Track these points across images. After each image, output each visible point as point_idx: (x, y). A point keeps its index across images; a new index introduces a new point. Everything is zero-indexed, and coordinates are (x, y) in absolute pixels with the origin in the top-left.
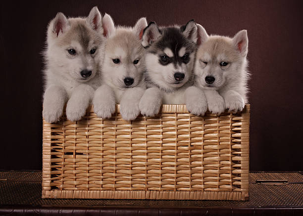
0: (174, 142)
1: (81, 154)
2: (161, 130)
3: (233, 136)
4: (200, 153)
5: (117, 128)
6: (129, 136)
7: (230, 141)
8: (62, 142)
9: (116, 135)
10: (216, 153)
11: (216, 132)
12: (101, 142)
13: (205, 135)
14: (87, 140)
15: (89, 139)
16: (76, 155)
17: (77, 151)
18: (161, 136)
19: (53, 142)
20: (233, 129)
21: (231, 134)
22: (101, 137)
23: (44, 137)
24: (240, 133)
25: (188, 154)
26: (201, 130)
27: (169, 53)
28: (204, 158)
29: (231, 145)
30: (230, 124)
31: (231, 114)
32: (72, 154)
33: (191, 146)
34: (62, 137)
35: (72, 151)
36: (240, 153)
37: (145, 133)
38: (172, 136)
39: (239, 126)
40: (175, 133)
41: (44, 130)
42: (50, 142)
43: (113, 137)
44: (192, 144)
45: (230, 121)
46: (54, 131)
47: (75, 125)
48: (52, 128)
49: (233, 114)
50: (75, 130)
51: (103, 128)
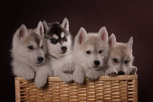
0: (93, 98)
2: (86, 91)
3: (128, 93)
5: (60, 91)
6: (67, 95)
7: (127, 96)
8: (27, 100)
9: (59, 95)
11: (118, 91)
12: (51, 99)
13: (112, 94)
14: (42, 98)
18: (85, 95)
19: (22, 100)
20: (128, 90)
21: (127, 93)
22: (50, 96)
23: (16, 97)
24: (132, 91)
26: (109, 90)
27: (56, 37)
29: (127, 99)
30: (126, 87)
31: (127, 81)
33: (104, 100)
34: (27, 97)
37: (76, 93)
38: (92, 94)
39: (132, 88)
40: (94, 92)
41: (16, 93)
42: (20, 100)
43: (57, 96)
44: (104, 99)
45: (126, 85)
46: (22, 93)
47: (35, 90)
48: (21, 92)
49: (128, 81)
50: (34, 93)
51: (51, 91)
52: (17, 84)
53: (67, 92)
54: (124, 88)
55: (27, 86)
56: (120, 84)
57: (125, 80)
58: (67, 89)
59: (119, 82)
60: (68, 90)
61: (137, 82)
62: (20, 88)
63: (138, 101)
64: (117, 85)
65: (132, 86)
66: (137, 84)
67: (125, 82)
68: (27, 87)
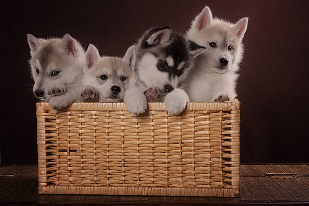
0: (165, 139)
1: (75, 151)
2: (152, 128)
3: (224, 133)
4: (191, 151)
5: (109, 126)
6: (121, 134)
7: (220, 138)
8: (56, 140)
9: (108, 133)
10: (207, 150)
11: (206, 129)
12: (94, 140)
13: (196, 133)
14: (80, 137)
15: (83, 137)
16: (70, 152)
17: (71, 149)
18: (152, 134)
19: (48, 139)
20: (223, 127)
21: (222, 132)
22: (94, 134)
23: (38, 135)
24: (230, 130)
25: (179, 151)
26: (191, 127)
28: (194, 155)
29: (222, 143)
30: (220, 122)
31: (221, 112)
32: (66, 151)
33: (182, 143)
34: (56, 135)
35: (66, 148)
36: (231, 150)
37: (137, 131)
38: (163, 133)
39: (230, 124)
40: (165, 130)
41: (38, 128)
42: (45, 139)
43: (105, 134)
44: (183, 141)
45: (220, 119)
46: (49, 129)
47: (69, 124)
48: (47, 126)
49: (223, 112)
50: (68, 129)
51: (95, 126)
52: (40, 114)
53: (121, 128)
54: (217, 124)
55: (57, 116)
56: (210, 116)
57: (218, 110)
58: (122, 123)
59: (209, 114)
60: (123, 126)
61: (239, 115)
62: (44, 119)
63: (240, 145)
64: (205, 119)
65: (231, 121)
67: (220, 114)
68: (56, 119)
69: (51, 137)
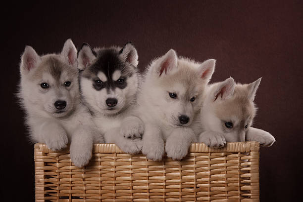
0: (178, 183)
1: (78, 198)
2: (164, 171)
3: (242, 176)
4: (206, 196)
5: (116, 169)
6: (129, 178)
7: (239, 182)
8: (56, 185)
9: (115, 177)
10: (224, 195)
11: (223, 172)
12: (100, 185)
13: (212, 176)
14: (84, 182)
15: (87, 182)
16: (72, 199)
17: (73, 195)
18: (164, 178)
19: (47, 185)
20: (241, 170)
21: (240, 175)
22: (99, 179)
23: (36, 180)
24: (249, 173)
25: (194, 196)
26: (207, 170)
28: (210, 200)
29: (240, 187)
30: (239, 164)
31: (239, 153)
32: (67, 198)
33: (197, 188)
34: (56, 180)
35: (68, 195)
36: (250, 194)
37: (147, 174)
38: (176, 177)
39: (248, 166)
40: (179, 174)
41: (36, 173)
42: (43, 185)
43: (112, 179)
44: (198, 186)
45: (238, 161)
46: (48, 173)
47: (71, 167)
48: (46, 171)
49: (241, 153)
50: (70, 173)
51: (101, 170)
52: (38, 157)
53: (130, 172)
54: (235, 167)
55: (57, 159)
56: (227, 158)
57: (236, 151)
58: (130, 166)
59: (226, 156)
60: (132, 169)
61: (258, 157)
62: (43, 163)
64: (222, 161)
65: (250, 163)
66: (258, 160)
67: (237, 155)
68: (56, 163)
69: (50, 183)
